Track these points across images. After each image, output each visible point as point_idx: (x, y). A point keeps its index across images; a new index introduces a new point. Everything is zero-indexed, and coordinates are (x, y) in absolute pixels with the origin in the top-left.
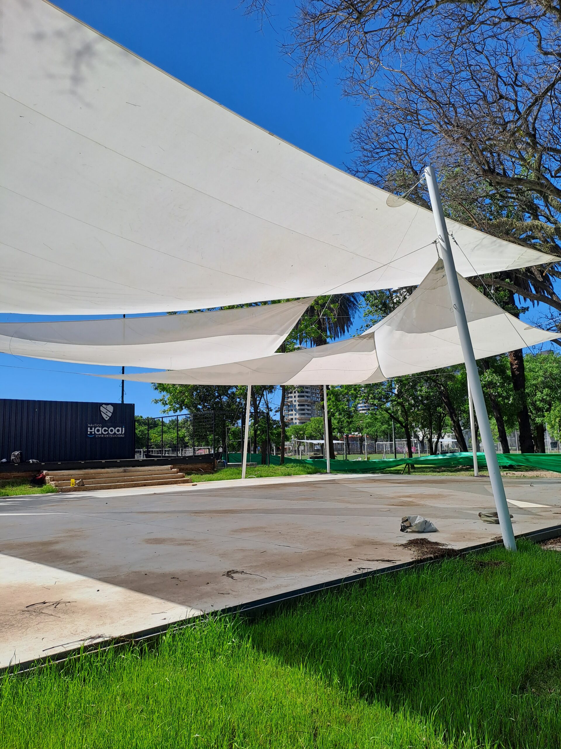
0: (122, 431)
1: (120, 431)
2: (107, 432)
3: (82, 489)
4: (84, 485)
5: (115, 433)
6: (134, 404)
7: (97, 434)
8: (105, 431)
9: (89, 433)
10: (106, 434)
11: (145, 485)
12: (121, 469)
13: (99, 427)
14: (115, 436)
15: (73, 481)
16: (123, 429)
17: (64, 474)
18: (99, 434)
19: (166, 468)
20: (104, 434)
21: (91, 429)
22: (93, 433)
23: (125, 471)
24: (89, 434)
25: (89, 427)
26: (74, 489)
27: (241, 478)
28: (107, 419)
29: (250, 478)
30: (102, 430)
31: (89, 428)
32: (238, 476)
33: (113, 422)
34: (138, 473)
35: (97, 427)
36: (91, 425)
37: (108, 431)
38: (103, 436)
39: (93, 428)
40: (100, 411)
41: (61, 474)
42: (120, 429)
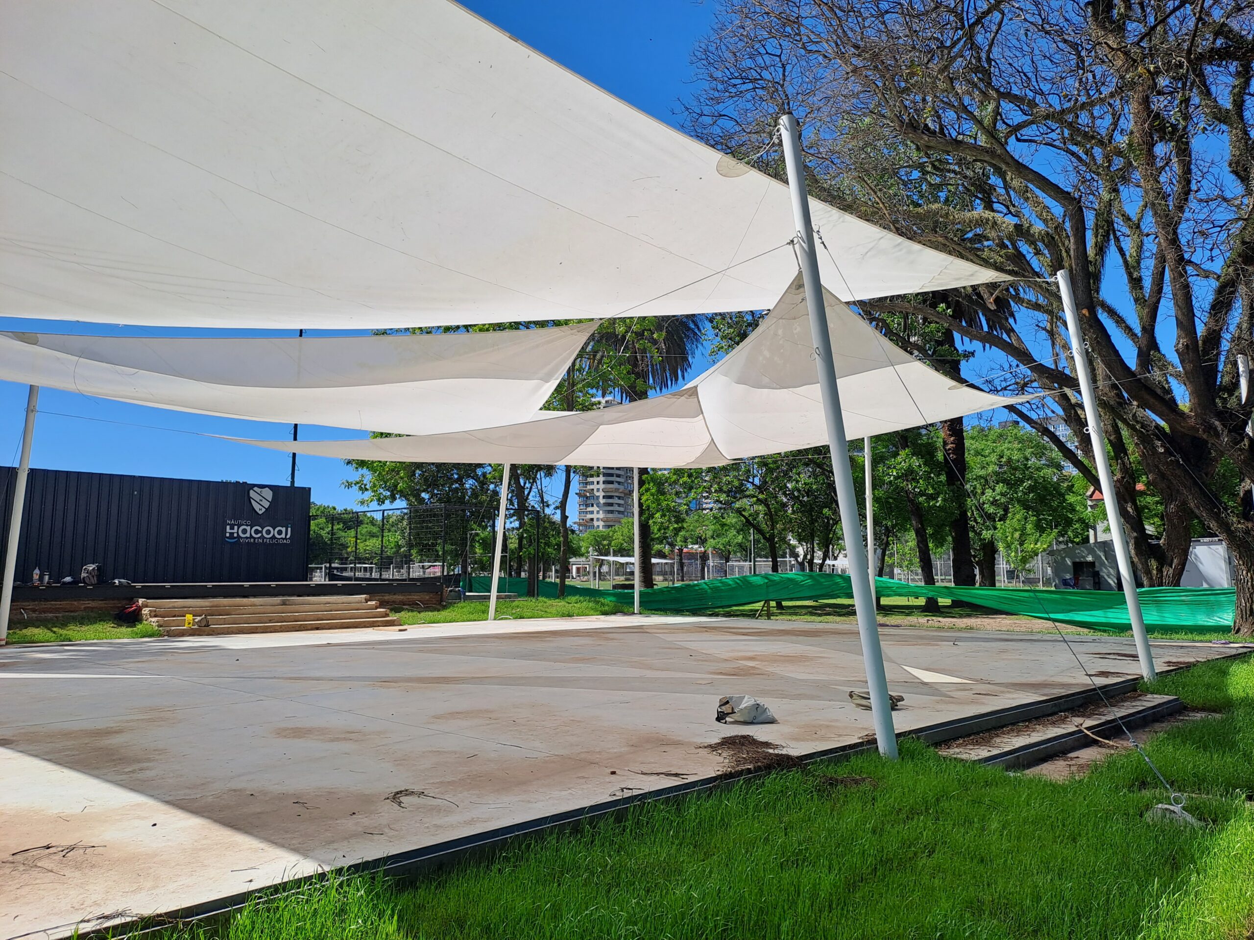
0: (286, 534)
1: (283, 533)
2: (259, 535)
3: (204, 632)
4: (208, 626)
5: (274, 537)
6: (310, 489)
7: (242, 538)
8: (257, 532)
9: (228, 535)
10: (258, 538)
11: (317, 629)
12: (278, 600)
13: (247, 525)
14: (274, 541)
15: (189, 617)
16: (289, 529)
17: (176, 605)
18: (247, 538)
19: (357, 600)
20: (255, 538)
21: (232, 528)
22: (235, 535)
23: (284, 603)
24: (227, 538)
25: (229, 524)
26: (190, 632)
27: (486, 619)
28: (260, 512)
29: (502, 619)
30: (250, 531)
31: (228, 527)
32: (482, 615)
33: (272, 517)
34: (307, 607)
35: (243, 525)
36: (233, 522)
37: (261, 532)
38: (252, 540)
39: (236, 527)
40: (249, 498)
41: (171, 605)
42: (284, 529)
